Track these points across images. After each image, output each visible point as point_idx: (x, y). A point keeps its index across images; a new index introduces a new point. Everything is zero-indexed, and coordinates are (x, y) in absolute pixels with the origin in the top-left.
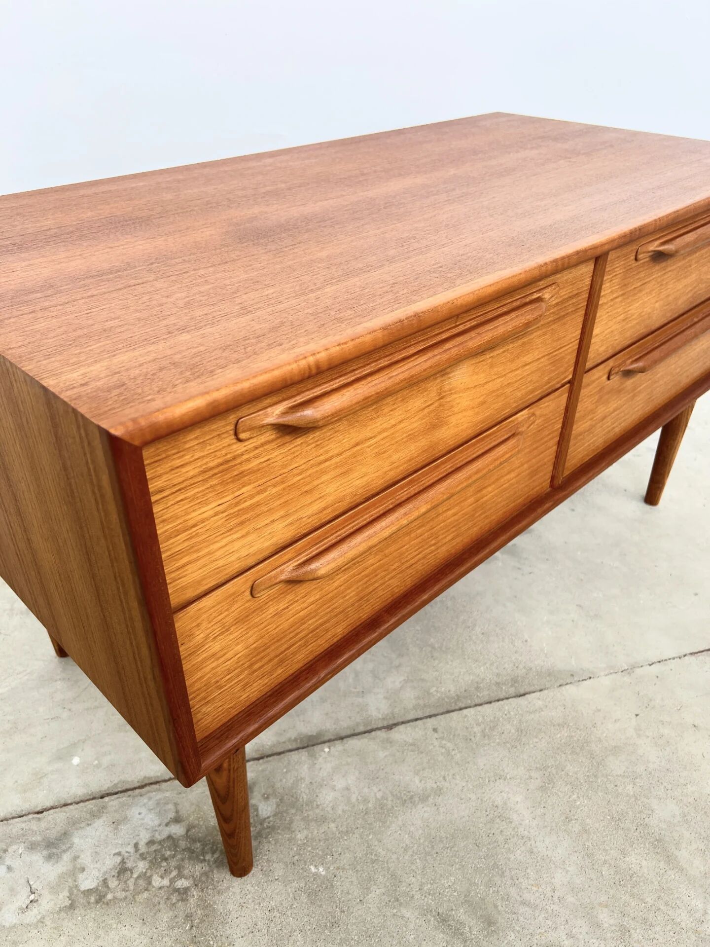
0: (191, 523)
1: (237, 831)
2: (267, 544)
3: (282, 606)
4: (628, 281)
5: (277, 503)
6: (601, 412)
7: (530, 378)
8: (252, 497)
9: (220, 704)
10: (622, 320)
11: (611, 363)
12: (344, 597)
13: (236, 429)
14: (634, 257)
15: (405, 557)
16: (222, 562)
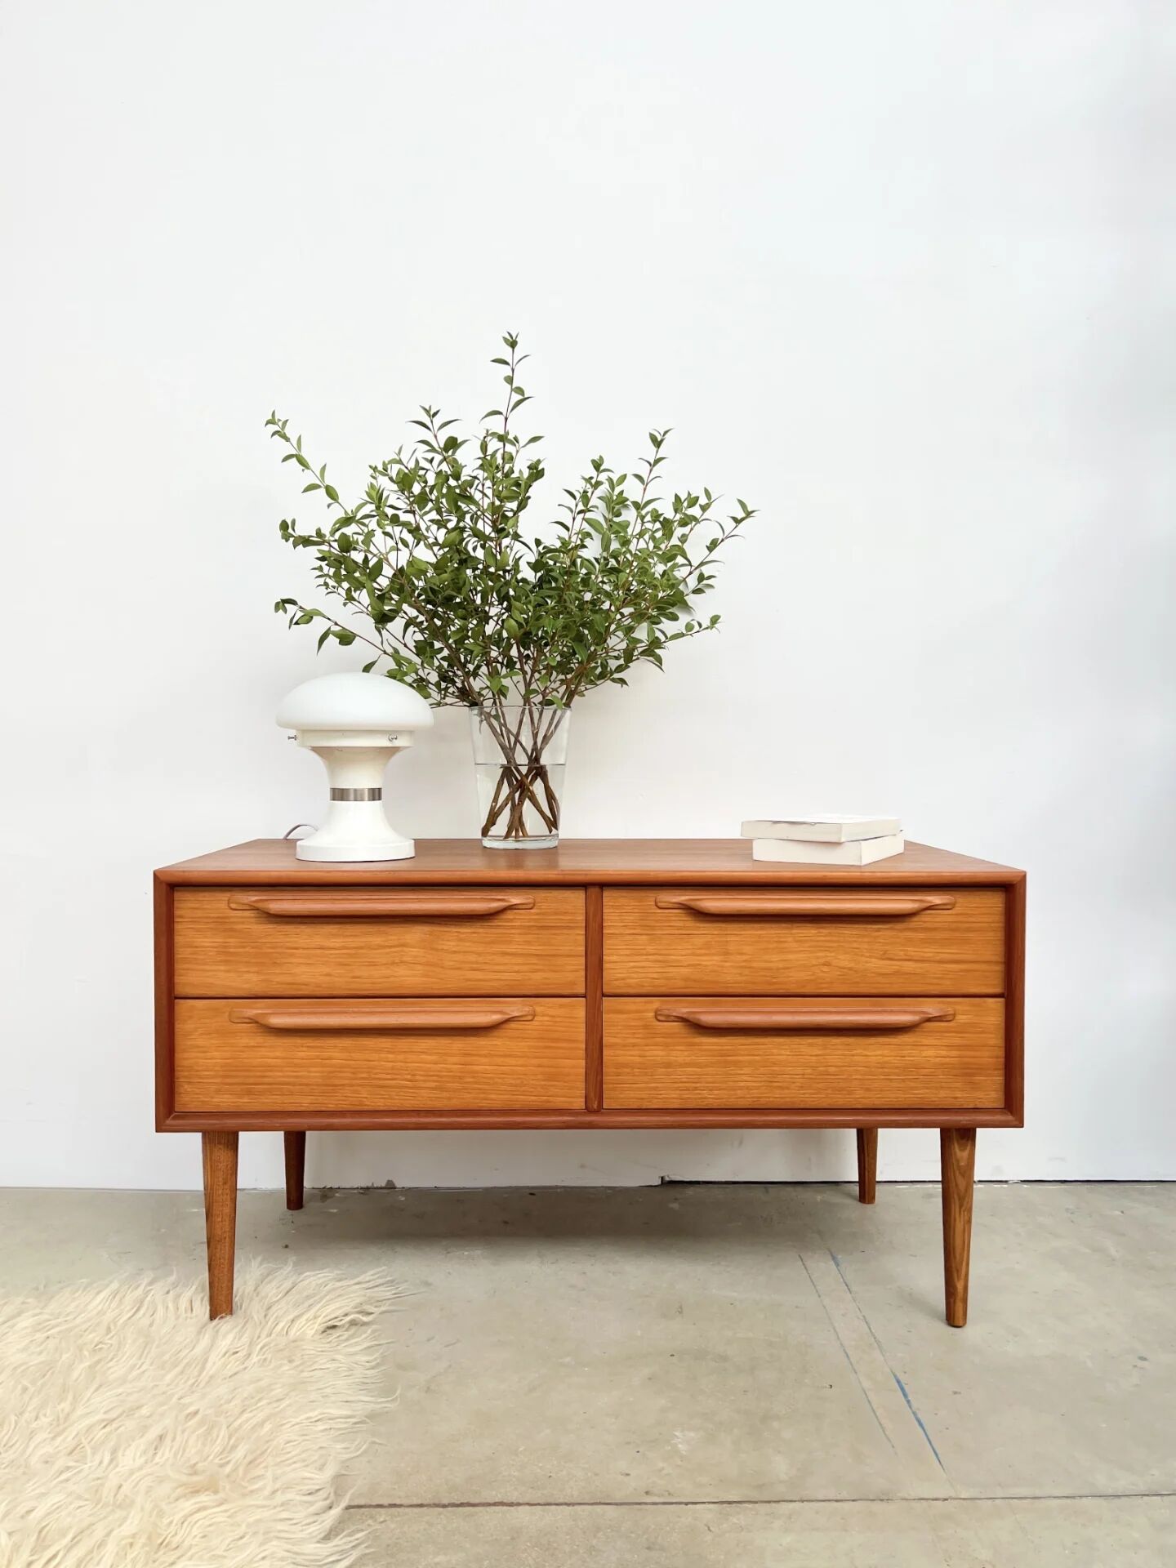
0: (196, 944)
2: (245, 986)
3: (252, 1043)
4: (653, 924)
5: (254, 960)
6: (658, 1054)
7: (516, 968)
8: (235, 947)
9: (198, 1091)
10: (660, 961)
11: (656, 1003)
12: (309, 1072)
13: (229, 900)
14: (653, 903)
15: (376, 1074)
16: (210, 980)
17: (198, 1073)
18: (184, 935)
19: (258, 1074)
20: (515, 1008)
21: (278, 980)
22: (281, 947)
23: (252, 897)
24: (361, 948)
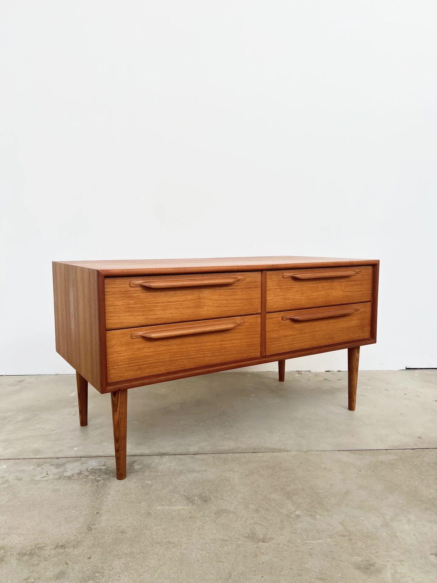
0: (115, 305)
1: (120, 449)
2: (137, 322)
3: (141, 346)
4: (282, 284)
5: (141, 310)
6: (282, 333)
7: (239, 305)
8: (133, 304)
9: (117, 372)
10: (283, 298)
11: (282, 314)
12: (164, 356)
13: (130, 283)
14: (282, 276)
15: (190, 353)
16: (123, 321)
17: (118, 364)
18: (110, 300)
19: (143, 360)
20: (238, 320)
21: (152, 317)
22: (152, 303)
23: (139, 281)
24: (184, 301)
